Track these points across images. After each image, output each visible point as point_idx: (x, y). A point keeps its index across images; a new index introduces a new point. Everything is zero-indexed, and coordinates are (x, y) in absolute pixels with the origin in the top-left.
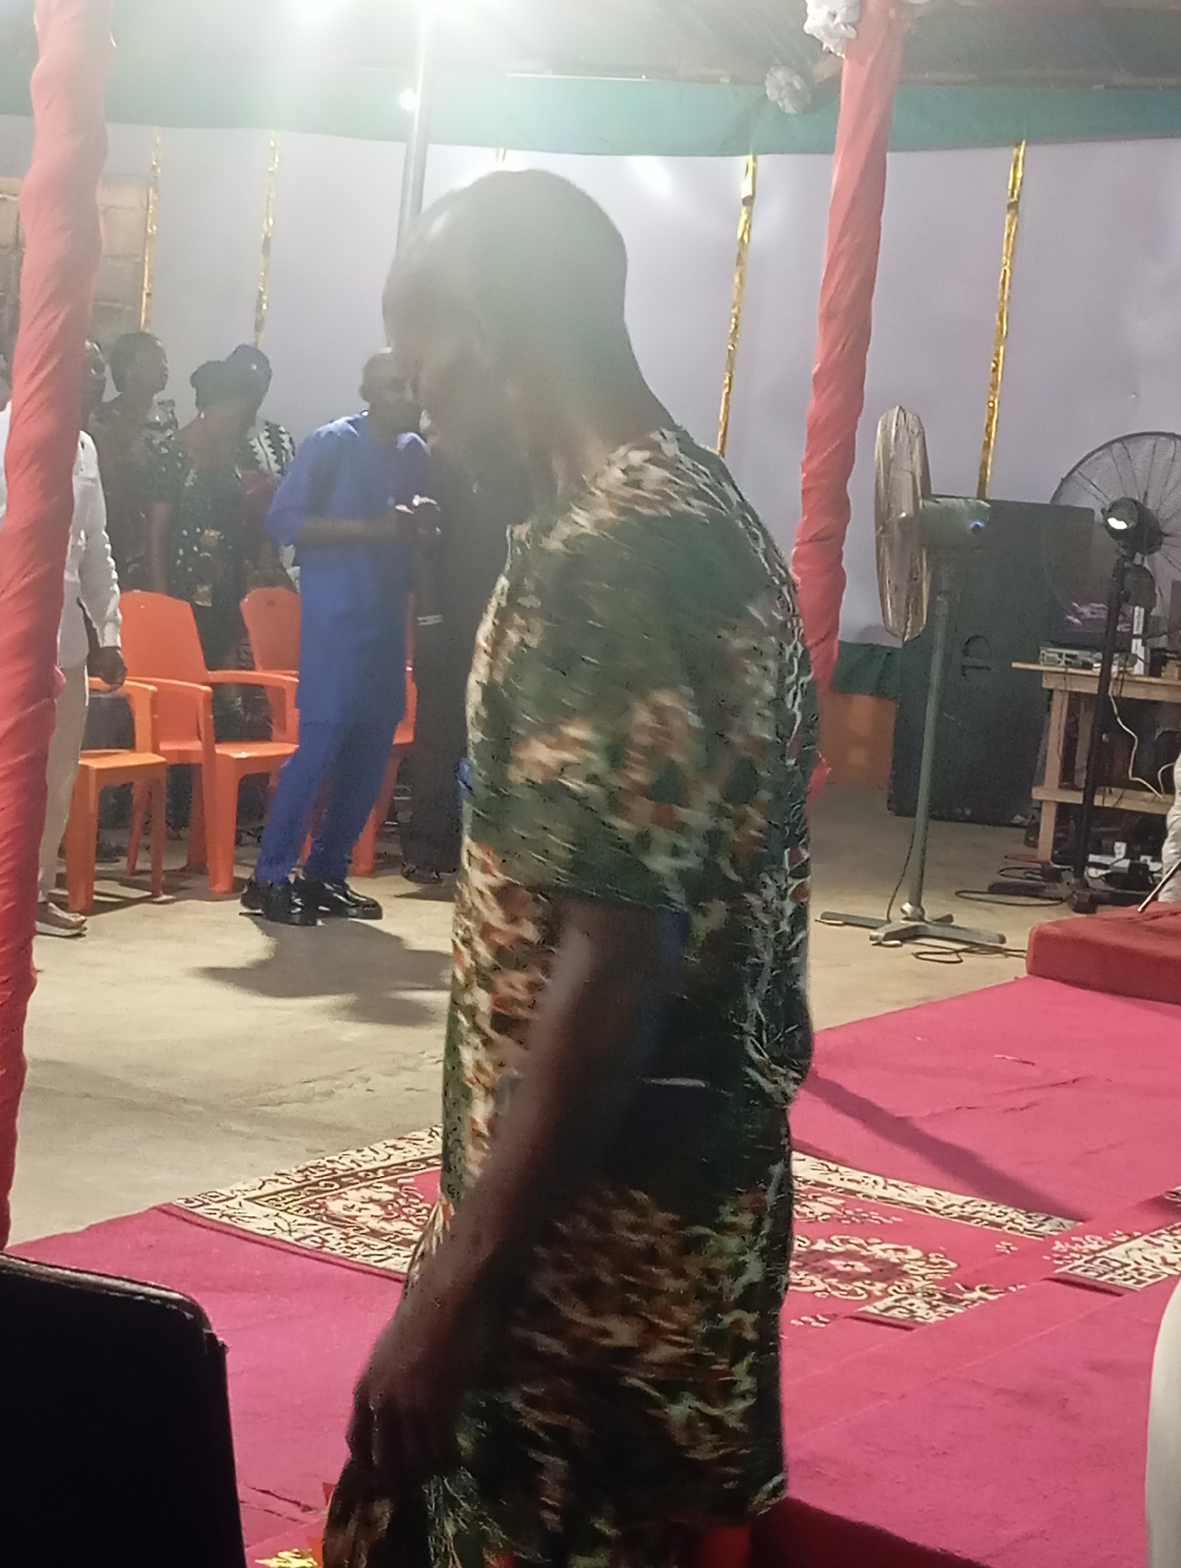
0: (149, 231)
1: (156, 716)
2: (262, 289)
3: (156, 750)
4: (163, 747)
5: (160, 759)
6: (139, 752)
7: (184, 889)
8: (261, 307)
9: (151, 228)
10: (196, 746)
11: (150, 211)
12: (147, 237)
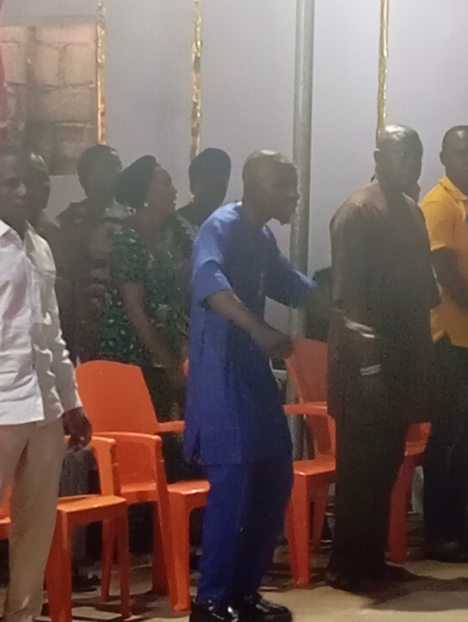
0: (99, 61)
1: (116, 464)
2: (195, 100)
3: (117, 493)
4: (125, 490)
5: (121, 500)
6: (105, 495)
7: (150, 609)
8: (196, 115)
9: (101, 58)
10: (152, 487)
11: (100, 45)
12: (98, 66)
